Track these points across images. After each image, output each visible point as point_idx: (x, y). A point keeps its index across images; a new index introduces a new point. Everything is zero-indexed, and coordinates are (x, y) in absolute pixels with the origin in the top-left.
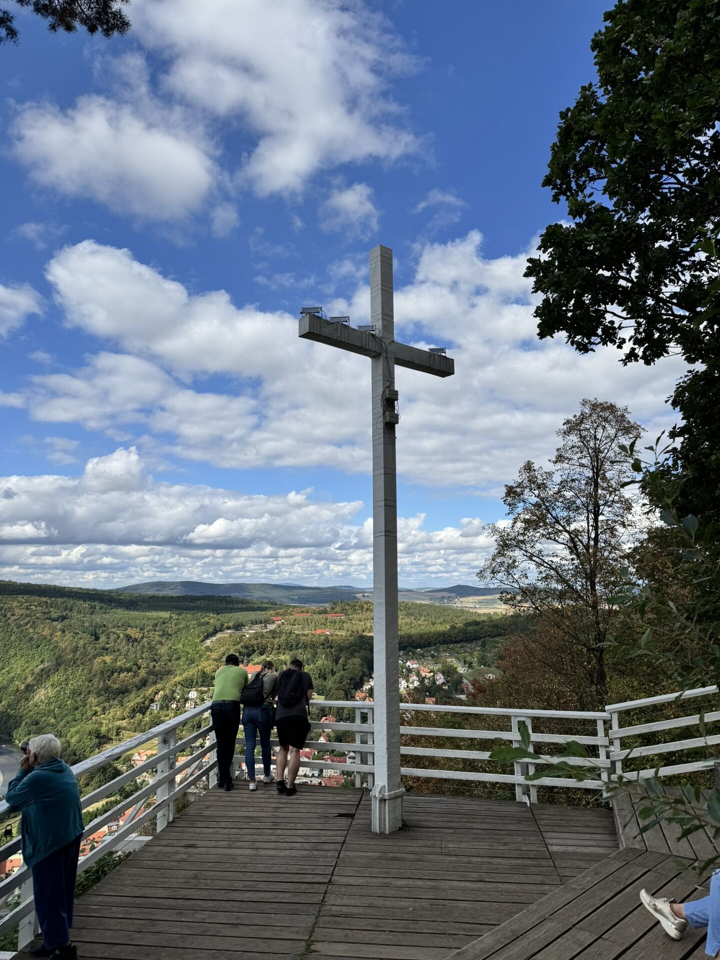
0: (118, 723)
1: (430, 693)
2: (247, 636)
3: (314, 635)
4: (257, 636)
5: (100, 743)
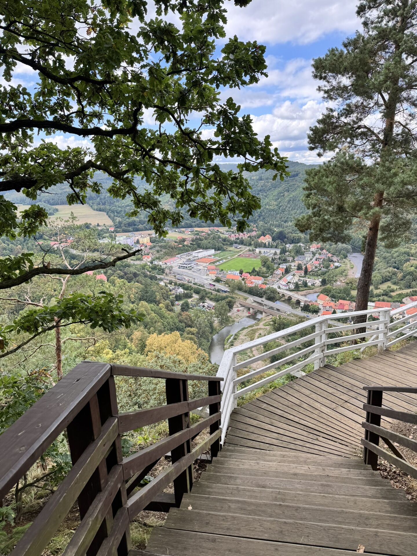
5: (410, 259)
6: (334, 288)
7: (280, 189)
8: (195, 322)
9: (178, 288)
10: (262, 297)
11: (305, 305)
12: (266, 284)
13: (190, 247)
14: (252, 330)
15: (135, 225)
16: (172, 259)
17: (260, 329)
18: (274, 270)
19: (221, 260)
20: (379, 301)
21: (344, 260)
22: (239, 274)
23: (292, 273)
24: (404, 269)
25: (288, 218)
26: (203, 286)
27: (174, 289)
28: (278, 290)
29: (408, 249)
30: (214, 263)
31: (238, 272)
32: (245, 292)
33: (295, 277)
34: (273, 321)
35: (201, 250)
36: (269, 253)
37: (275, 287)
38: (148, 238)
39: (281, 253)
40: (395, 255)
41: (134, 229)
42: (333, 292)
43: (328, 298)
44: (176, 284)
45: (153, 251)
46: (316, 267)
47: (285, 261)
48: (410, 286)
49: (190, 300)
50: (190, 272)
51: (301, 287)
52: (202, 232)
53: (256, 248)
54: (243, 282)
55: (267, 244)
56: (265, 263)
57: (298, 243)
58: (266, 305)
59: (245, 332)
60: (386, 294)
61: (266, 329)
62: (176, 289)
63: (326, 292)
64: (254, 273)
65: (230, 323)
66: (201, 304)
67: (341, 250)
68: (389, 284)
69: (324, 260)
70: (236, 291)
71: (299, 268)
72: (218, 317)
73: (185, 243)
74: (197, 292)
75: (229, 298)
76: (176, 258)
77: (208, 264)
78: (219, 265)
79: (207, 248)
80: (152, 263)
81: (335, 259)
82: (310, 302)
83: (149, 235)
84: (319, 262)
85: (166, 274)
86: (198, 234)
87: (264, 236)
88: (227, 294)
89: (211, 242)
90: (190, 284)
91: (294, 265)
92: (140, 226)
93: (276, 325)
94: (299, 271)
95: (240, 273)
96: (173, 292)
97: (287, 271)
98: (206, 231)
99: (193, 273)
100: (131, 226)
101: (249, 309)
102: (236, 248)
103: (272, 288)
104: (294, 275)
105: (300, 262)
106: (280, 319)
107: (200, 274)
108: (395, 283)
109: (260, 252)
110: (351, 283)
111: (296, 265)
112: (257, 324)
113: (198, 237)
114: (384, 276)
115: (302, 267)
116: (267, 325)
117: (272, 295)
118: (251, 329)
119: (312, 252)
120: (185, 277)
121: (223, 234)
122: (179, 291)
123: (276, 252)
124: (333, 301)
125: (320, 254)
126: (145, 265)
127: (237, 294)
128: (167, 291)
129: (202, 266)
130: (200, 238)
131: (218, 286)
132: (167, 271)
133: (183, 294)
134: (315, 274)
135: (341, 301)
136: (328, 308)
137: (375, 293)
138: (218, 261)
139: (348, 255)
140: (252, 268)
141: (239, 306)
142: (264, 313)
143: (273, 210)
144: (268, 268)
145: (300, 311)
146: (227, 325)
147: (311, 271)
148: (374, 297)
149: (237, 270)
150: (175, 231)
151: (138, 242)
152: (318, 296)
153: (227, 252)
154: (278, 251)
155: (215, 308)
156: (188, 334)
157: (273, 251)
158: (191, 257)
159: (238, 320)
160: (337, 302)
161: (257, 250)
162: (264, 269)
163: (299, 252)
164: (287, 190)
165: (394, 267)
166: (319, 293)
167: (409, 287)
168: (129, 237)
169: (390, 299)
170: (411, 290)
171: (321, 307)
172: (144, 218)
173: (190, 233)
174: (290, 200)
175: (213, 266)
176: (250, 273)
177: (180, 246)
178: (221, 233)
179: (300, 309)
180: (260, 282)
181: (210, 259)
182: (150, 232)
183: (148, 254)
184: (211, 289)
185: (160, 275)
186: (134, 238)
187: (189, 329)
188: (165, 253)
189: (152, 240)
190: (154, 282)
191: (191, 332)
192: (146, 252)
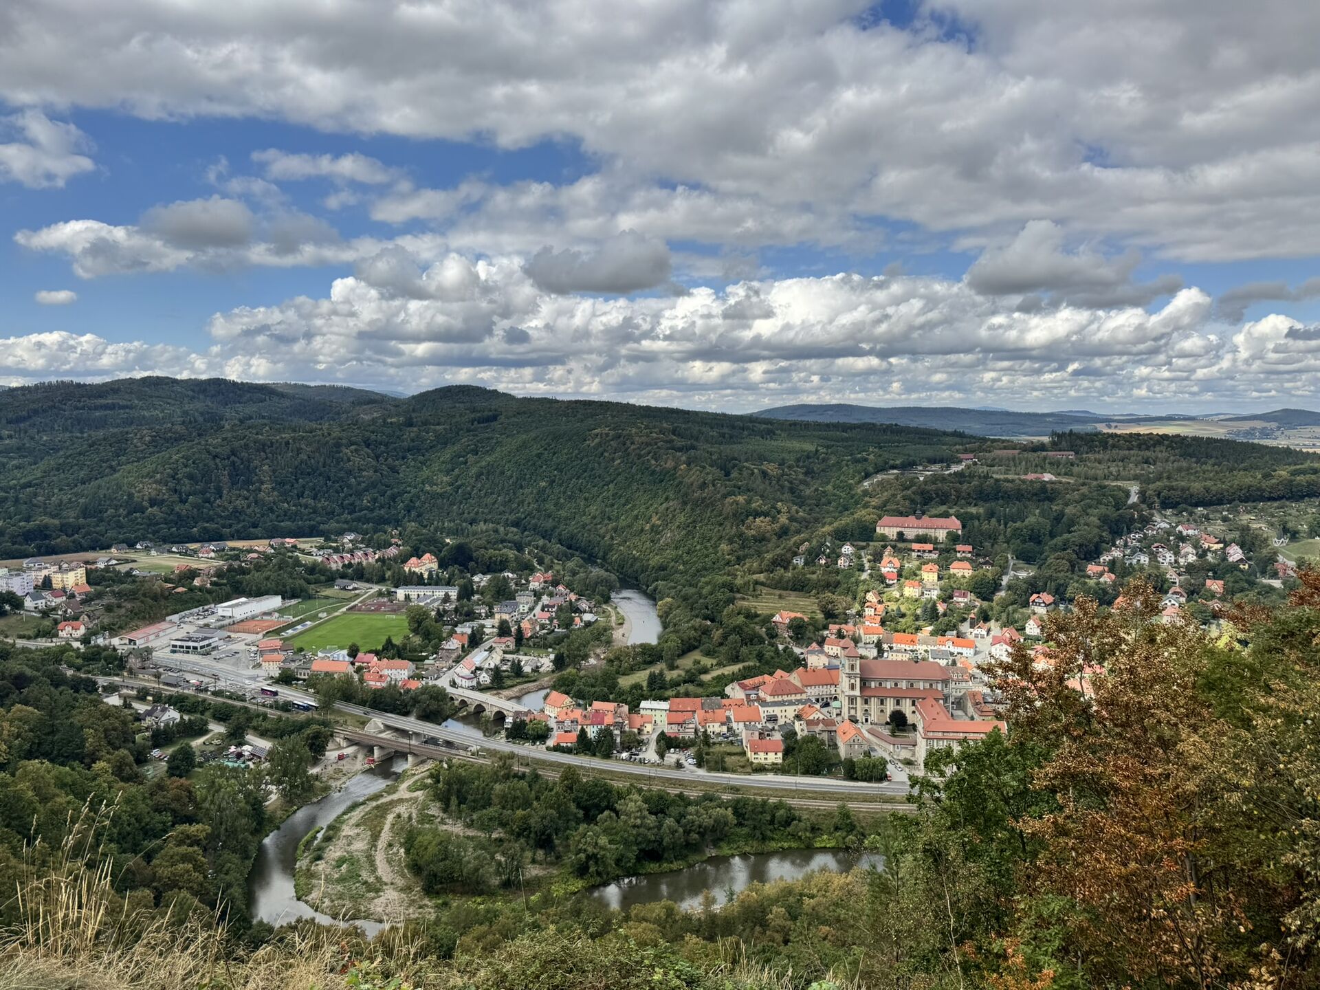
0: (755, 577)
1: (1215, 573)
2: (921, 479)
3: (1024, 481)
4: (934, 479)
5: (734, 598)
6: (582, 673)
7: (457, 447)
8: (206, 805)
9: (164, 710)
10: (406, 714)
11: (514, 723)
12: (420, 677)
13: (209, 592)
14: (377, 807)
15: (46, 537)
16: (152, 629)
17: (401, 801)
18: (441, 639)
19: (301, 622)
20: (677, 696)
21: (604, 606)
22: (347, 658)
23: (487, 645)
24: (725, 620)
25: (477, 513)
26: (241, 698)
27: (149, 713)
28: (450, 690)
29: (729, 578)
30: (277, 632)
31: (345, 652)
32: (362, 703)
33: (494, 655)
34: (431, 776)
35: (243, 599)
36: (430, 598)
37: (443, 683)
38: (81, 572)
39: (460, 598)
40: (705, 591)
41: (39, 547)
42: (580, 684)
43: (568, 700)
44: (158, 698)
45: (98, 605)
46: (543, 627)
47: (470, 616)
48: (737, 657)
49: (197, 743)
50: (205, 661)
51: (508, 677)
52: (250, 551)
53: (397, 587)
54: (356, 677)
55: (426, 576)
56: (419, 621)
57: (501, 571)
58: (417, 734)
59: (357, 815)
60: (691, 678)
61: (416, 799)
62: (157, 713)
63: (564, 686)
64: (389, 651)
65: (316, 795)
66: (233, 749)
67: (596, 584)
68: (696, 655)
69: (560, 608)
70: (338, 705)
71: (503, 630)
72: (279, 782)
73: (197, 582)
74: (222, 715)
75: (315, 727)
76: (163, 625)
77: (260, 636)
78: (293, 637)
79: (258, 593)
80: (85, 640)
81: (584, 605)
82: (526, 714)
83: (87, 563)
84: (548, 615)
85: (131, 672)
86: (237, 558)
87: (419, 557)
88: (309, 714)
89: (273, 576)
90: (202, 695)
91: (490, 626)
92: (62, 540)
93: (440, 785)
94: (504, 639)
95: (349, 655)
96: (148, 721)
97: (475, 640)
98: (261, 549)
99: (214, 663)
100: (32, 540)
101: (371, 751)
102: (344, 589)
103: (435, 686)
104: (491, 649)
105: (506, 617)
106: (450, 767)
107: (236, 664)
108: (708, 654)
109: (407, 597)
110: (617, 658)
111: (497, 625)
112: (391, 790)
113: (236, 564)
114: (685, 637)
115: (509, 628)
116: (417, 790)
117: (434, 706)
118: (374, 804)
119: (534, 590)
120: (188, 676)
121: (309, 554)
122: (165, 717)
123: (447, 595)
124: (579, 705)
125: (551, 595)
126: (67, 648)
127: (339, 712)
128: (124, 723)
129: (243, 642)
130: (240, 566)
131: (287, 694)
132: (134, 662)
133: (178, 724)
134: (540, 643)
135: (597, 705)
136: (568, 724)
137: (668, 678)
138: (291, 626)
139: (613, 595)
140: (384, 639)
141: (344, 744)
142: (410, 758)
143: (442, 495)
144: (427, 635)
145: (504, 740)
146: (305, 802)
147: (531, 637)
148: (666, 689)
149: (342, 648)
150: (170, 552)
151: (47, 584)
152: (546, 698)
153: (317, 602)
154: (453, 593)
155: (271, 755)
156: (180, 843)
157: (440, 593)
158: (211, 620)
159: (338, 783)
160: (589, 709)
161: (401, 593)
162: (417, 640)
163: (502, 594)
164: (472, 450)
165: (706, 618)
166: (548, 690)
167: (736, 659)
168: (19, 571)
169: (700, 690)
170: (740, 666)
171: (552, 724)
172: (77, 518)
173: (212, 555)
174: (482, 474)
175: (276, 642)
176: (377, 653)
177: (180, 589)
178: (302, 552)
179: (503, 733)
180: (404, 674)
181: (267, 621)
182: (90, 555)
183: (76, 618)
184: (264, 705)
185: (110, 675)
186: (33, 573)
187: (185, 827)
188: (131, 612)
189: (92, 578)
190: (84, 699)
191: (188, 837)
192: (69, 611)
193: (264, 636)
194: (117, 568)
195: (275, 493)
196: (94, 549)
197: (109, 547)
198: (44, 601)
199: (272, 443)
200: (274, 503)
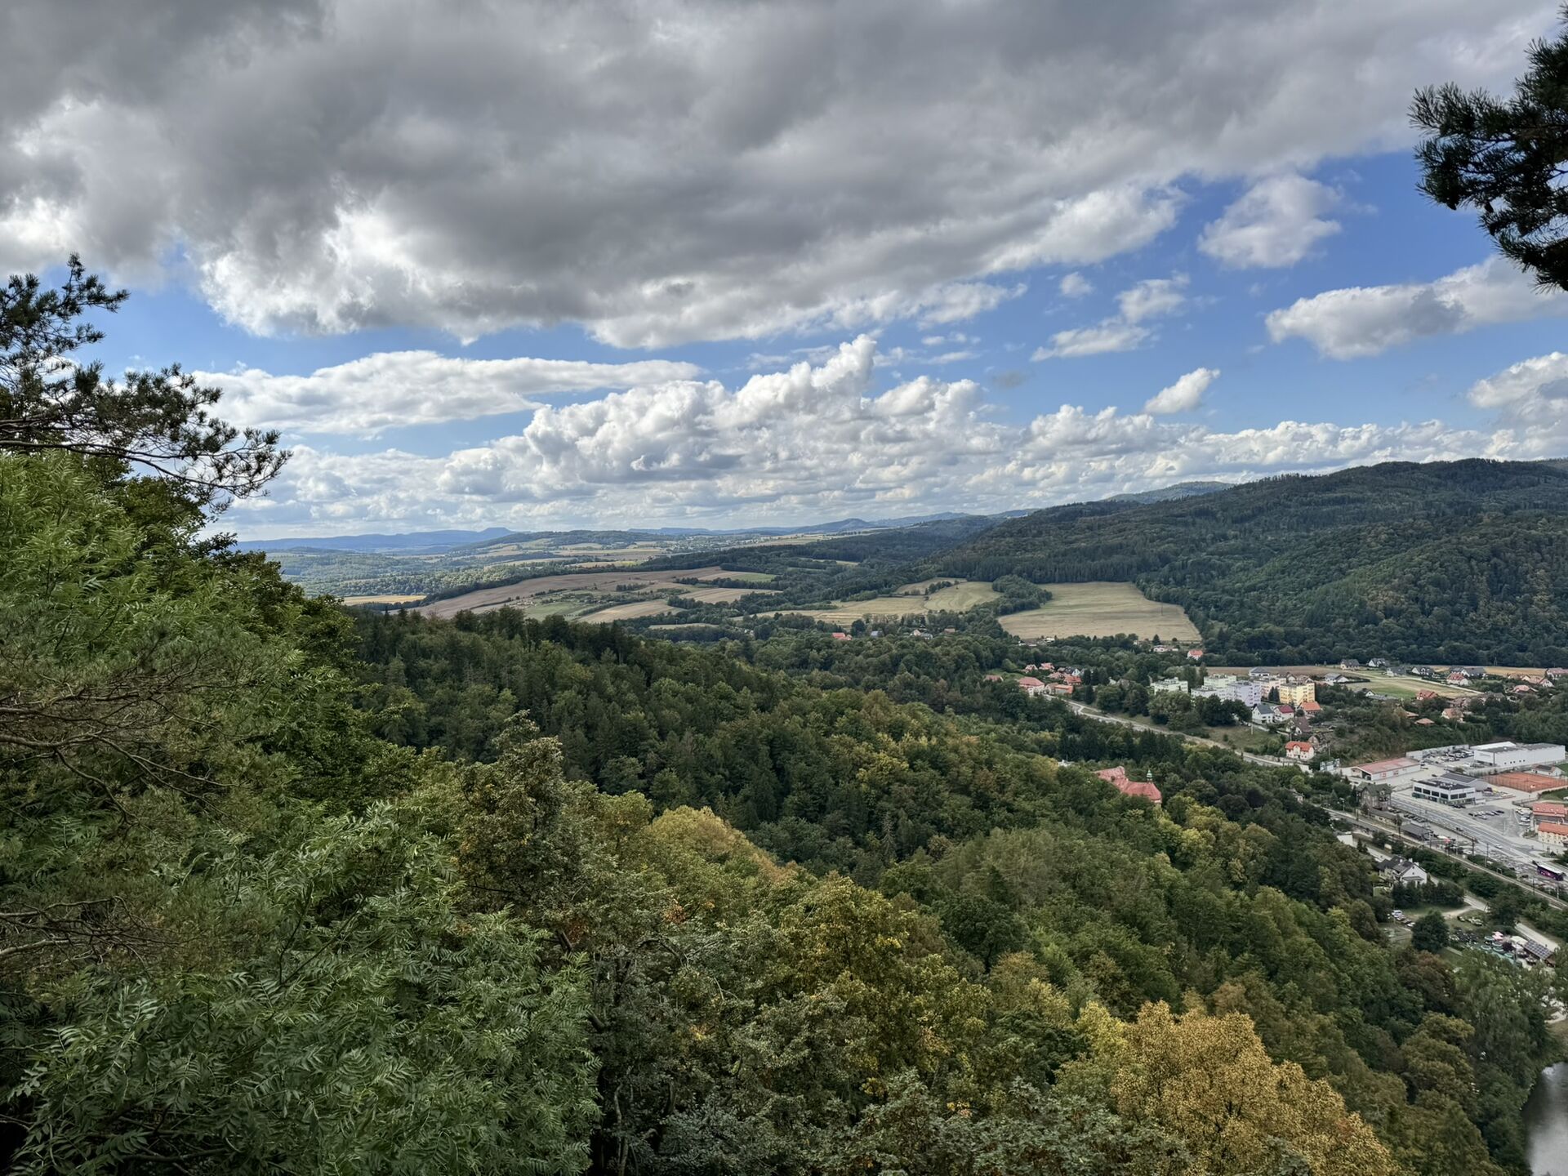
8: (1468, 998)
9: (1407, 865)
13: (1462, 728)
15: (1270, 646)
16: (1390, 764)
26: (1510, 873)
27: (1388, 865)
30: (1558, 795)
35: (1509, 744)
38: (1310, 687)
41: (1264, 657)
44: (1398, 849)
45: (1328, 728)
49: (1450, 915)
50: (1458, 815)
52: (1518, 682)
62: (1399, 866)
66: (1498, 935)
73: (1446, 714)
74: (1484, 890)
76: (1404, 762)
77: (1534, 795)
79: (1530, 738)
80: (1315, 765)
83: (1314, 678)
85: (1365, 810)
86: (1498, 688)
89: (1553, 717)
90: (1455, 857)
92: (1289, 649)
96: (1387, 874)
98: (1533, 680)
99: (1469, 820)
100: (1257, 648)
107: (1499, 826)
113: (1499, 697)
120: (1437, 830)
122: (1409, 874)
126: (1294, 771)
128: (1362, 869)
129: (1508, 799)
130: (1504, 701)
132: (1369, 800)
133: (1425, 887)
150: (1410, 673)
151: (1274, 697)
155: (1554, 959)
156: (1434, 1034)
158: (1463, 764)
168: (1247, 680)
172: (1303, 626)
173: (1465, 682)
175: (1554, 806)
177: (1425, 721)
181: (1544, 777)
182: (1317, 669)
183: (1305, 739)
184: (1542, 890)
185: (1341, 809)
186: (1261, 684)
187: (1442, 1017)
188: (1366, 740)
189: (1322, 695)
190: (1318, 832)
191: (1446, 1030)
192: (1298, 729)
193: (1540, 796)
194: (1349, 686)
195: (1554, 607)
196: (1321, 663)
197: (1338, 662)
198: (1271, 715)
199: (1551, 540)
200: (1551, 620)
